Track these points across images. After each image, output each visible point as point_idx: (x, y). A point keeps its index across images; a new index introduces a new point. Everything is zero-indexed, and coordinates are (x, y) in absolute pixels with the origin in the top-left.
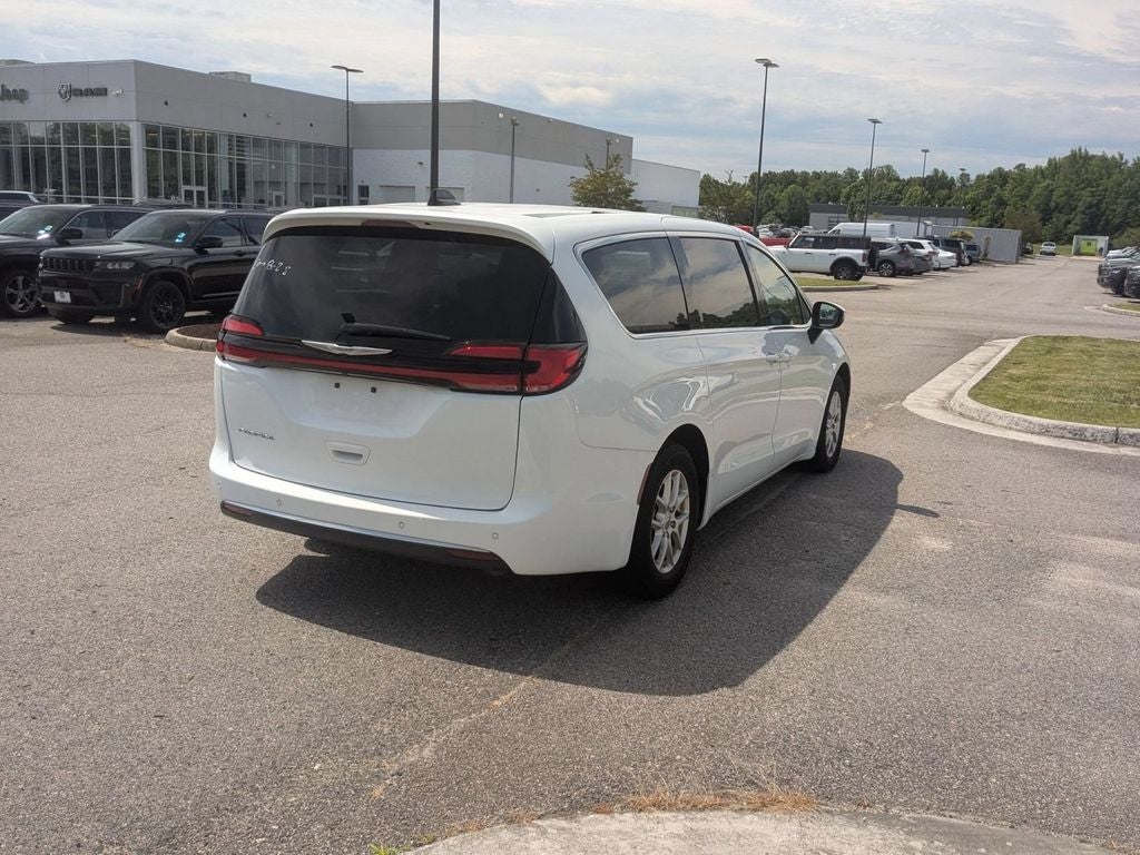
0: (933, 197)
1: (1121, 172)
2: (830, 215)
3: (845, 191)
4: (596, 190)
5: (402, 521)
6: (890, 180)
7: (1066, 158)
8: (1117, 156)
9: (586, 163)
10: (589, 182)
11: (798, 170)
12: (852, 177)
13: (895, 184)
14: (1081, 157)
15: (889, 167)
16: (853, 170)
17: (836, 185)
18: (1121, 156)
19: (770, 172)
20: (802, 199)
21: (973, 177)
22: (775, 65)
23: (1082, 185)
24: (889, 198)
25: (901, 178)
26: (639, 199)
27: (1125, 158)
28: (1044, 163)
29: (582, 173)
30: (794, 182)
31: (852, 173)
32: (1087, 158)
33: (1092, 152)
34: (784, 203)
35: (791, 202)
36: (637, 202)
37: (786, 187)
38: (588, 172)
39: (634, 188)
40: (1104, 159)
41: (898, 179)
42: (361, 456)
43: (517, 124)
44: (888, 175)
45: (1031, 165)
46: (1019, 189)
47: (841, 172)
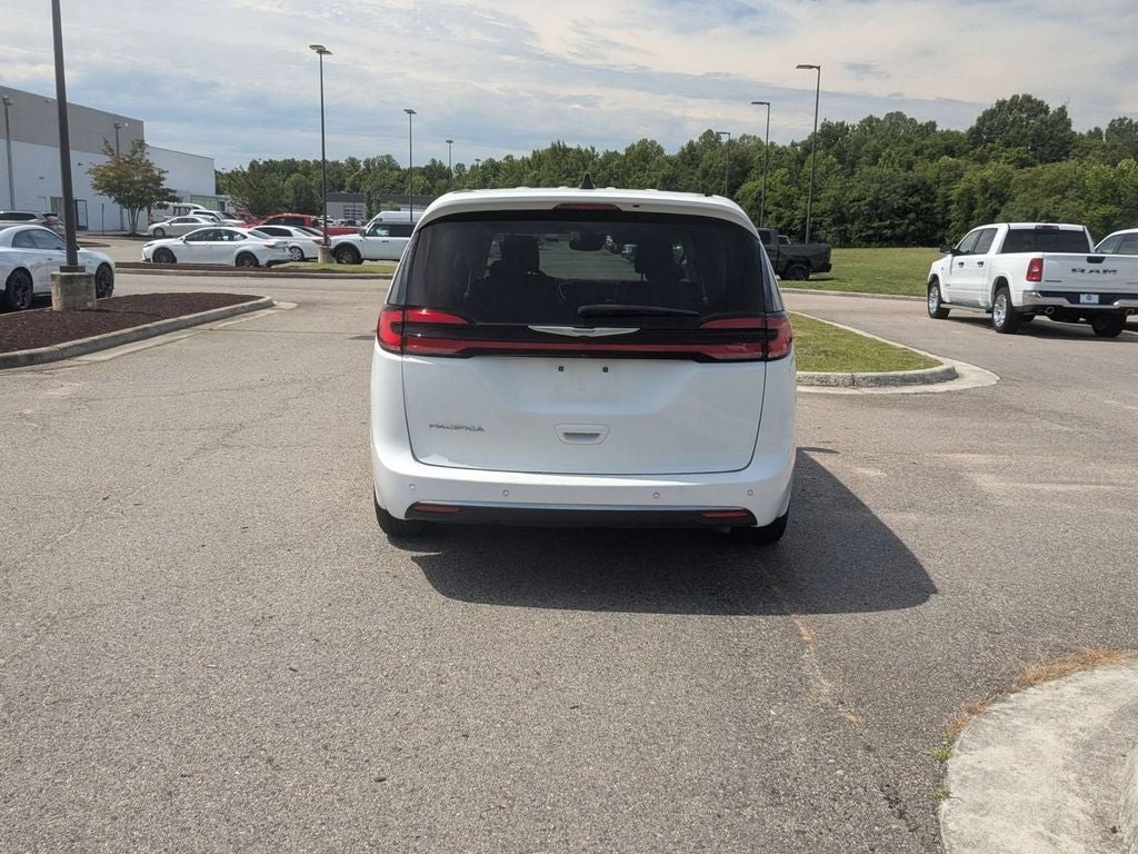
0: (434, 187)
1: (594, 163)
2: (346, 204)
3: (349, 180)
4: (119, 178)
5: (656, 492)
6: (391, 170)
7: (547, 150)
8: (589, 149)
9: (105, 148)
10: (111, 169)
11: (299, 158)
12: (353, 166)
13: (397, 173)
14: (560, 150)
15: (388, 157)
16: (354, 159)
17: (340, 174)
18: (593, 149)
19: (271, 161)
20: (308, 188)
21: (468, 168)
22: (328, 53)
23: (564, 176)
24: (393, 187)
25: (402, 168)
26: (173, 188)
27: (596, 150)
28: (529, 155)
29: (103, 160)
30: (297, 171)
31: (353, 163)
32: (566, 151)
33: (569, 145)
34: (290, 193)
35: (296, 192)
36: (170, 191)
37: (289, 175)
38: (108, 159)
39: (164, 175)
40: (579, 151)
41: (398, 169)
42: (597, 435)
43: (9, 104)
44: (387, 164)
45: (518, 157)
46: (510, 179)
47: (342, 161)
